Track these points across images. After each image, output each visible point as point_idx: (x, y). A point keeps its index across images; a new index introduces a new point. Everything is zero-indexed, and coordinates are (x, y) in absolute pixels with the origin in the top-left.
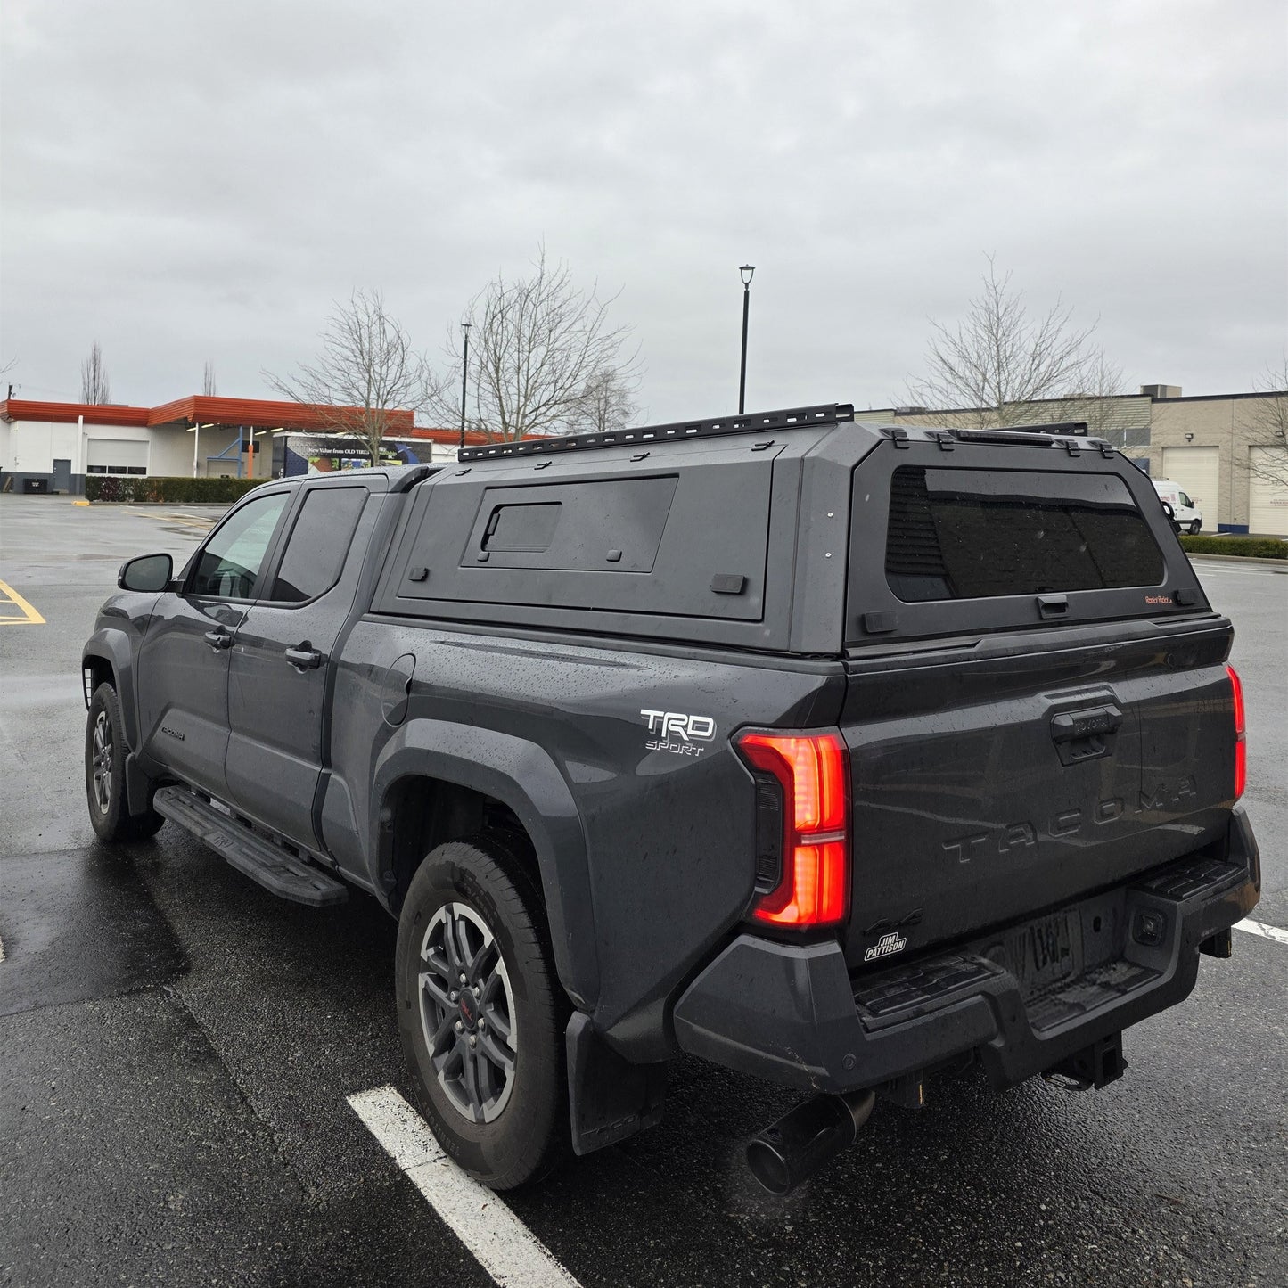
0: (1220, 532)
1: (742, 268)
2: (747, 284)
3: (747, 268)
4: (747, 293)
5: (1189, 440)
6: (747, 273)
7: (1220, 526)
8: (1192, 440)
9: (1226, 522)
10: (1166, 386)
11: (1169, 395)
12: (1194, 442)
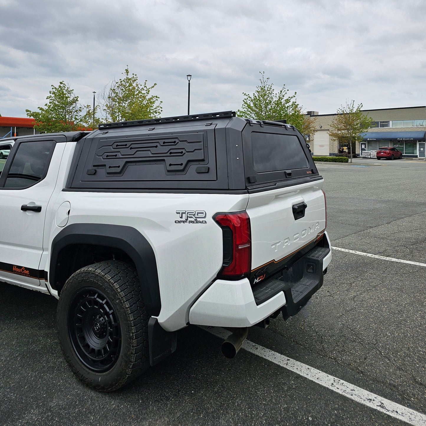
0: (330, 155)
1: (187, 76)
2: (189, 81)
3: (189, 75)
4: (189, 84)
5: (321, 128)
6: (189, 77)
7: (330, 153)
8: (322, 128)
9: (332, 152)
10: (314, 112)
11: (315, 114)
12: (322, 129)
